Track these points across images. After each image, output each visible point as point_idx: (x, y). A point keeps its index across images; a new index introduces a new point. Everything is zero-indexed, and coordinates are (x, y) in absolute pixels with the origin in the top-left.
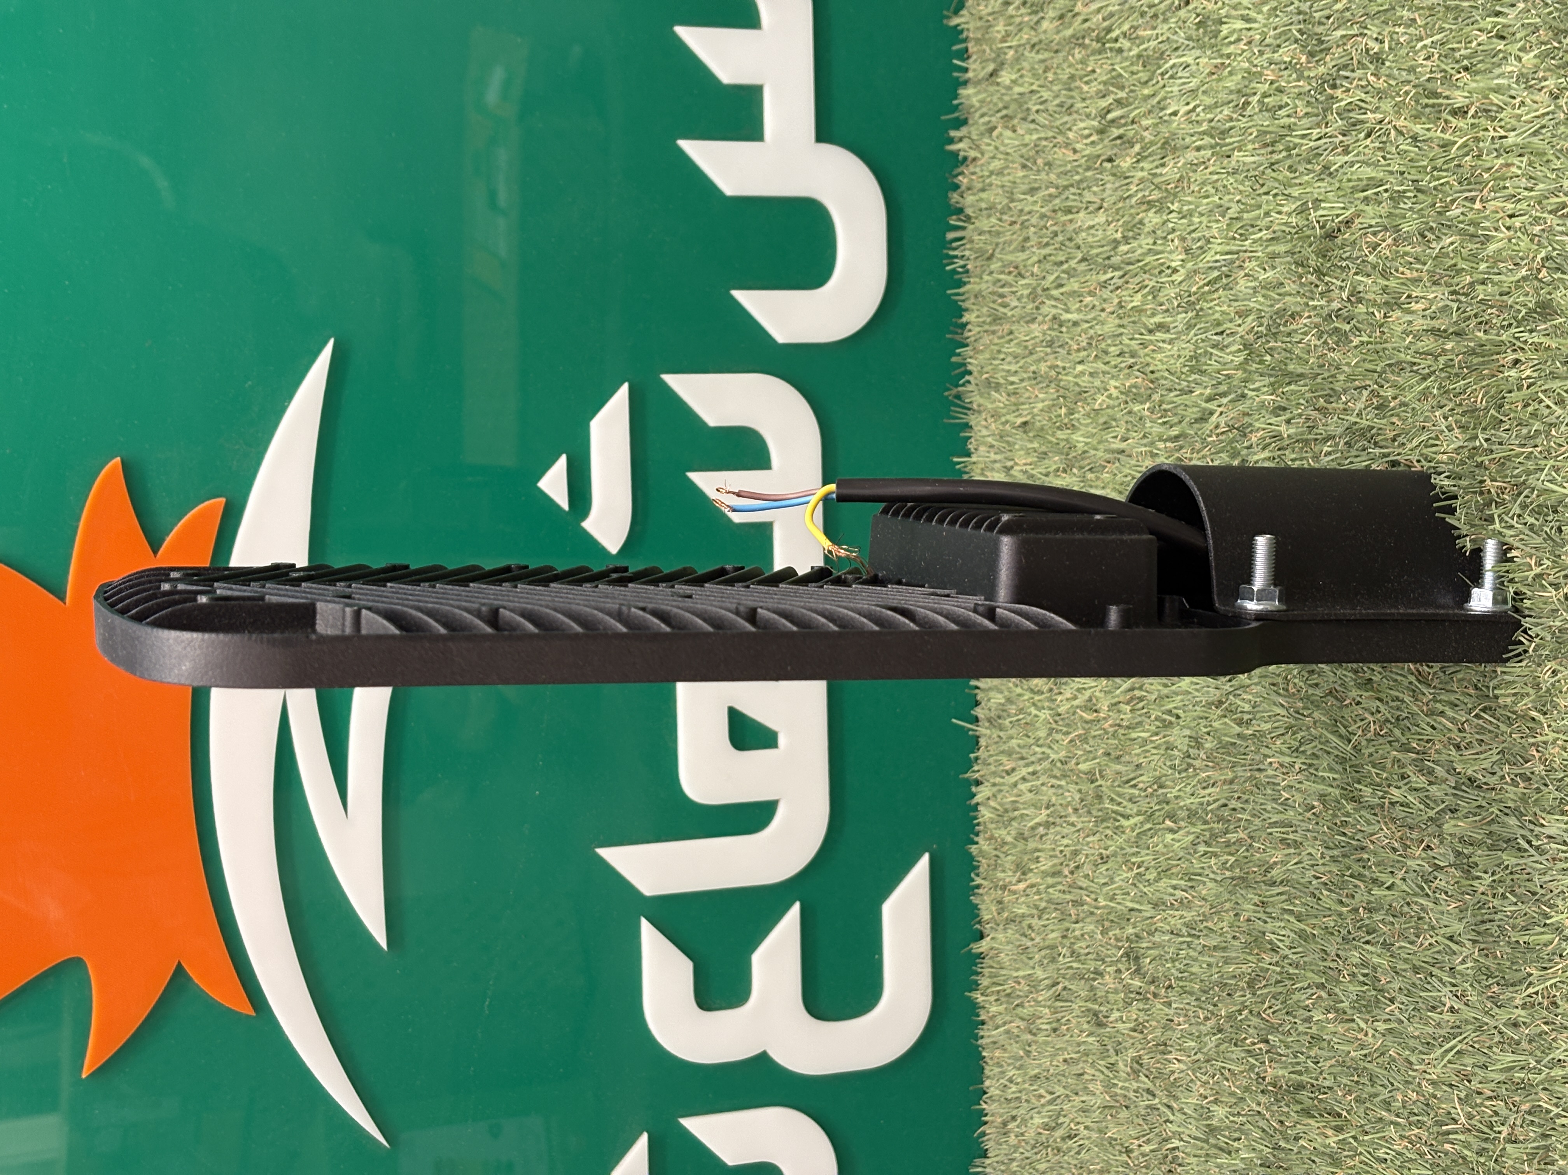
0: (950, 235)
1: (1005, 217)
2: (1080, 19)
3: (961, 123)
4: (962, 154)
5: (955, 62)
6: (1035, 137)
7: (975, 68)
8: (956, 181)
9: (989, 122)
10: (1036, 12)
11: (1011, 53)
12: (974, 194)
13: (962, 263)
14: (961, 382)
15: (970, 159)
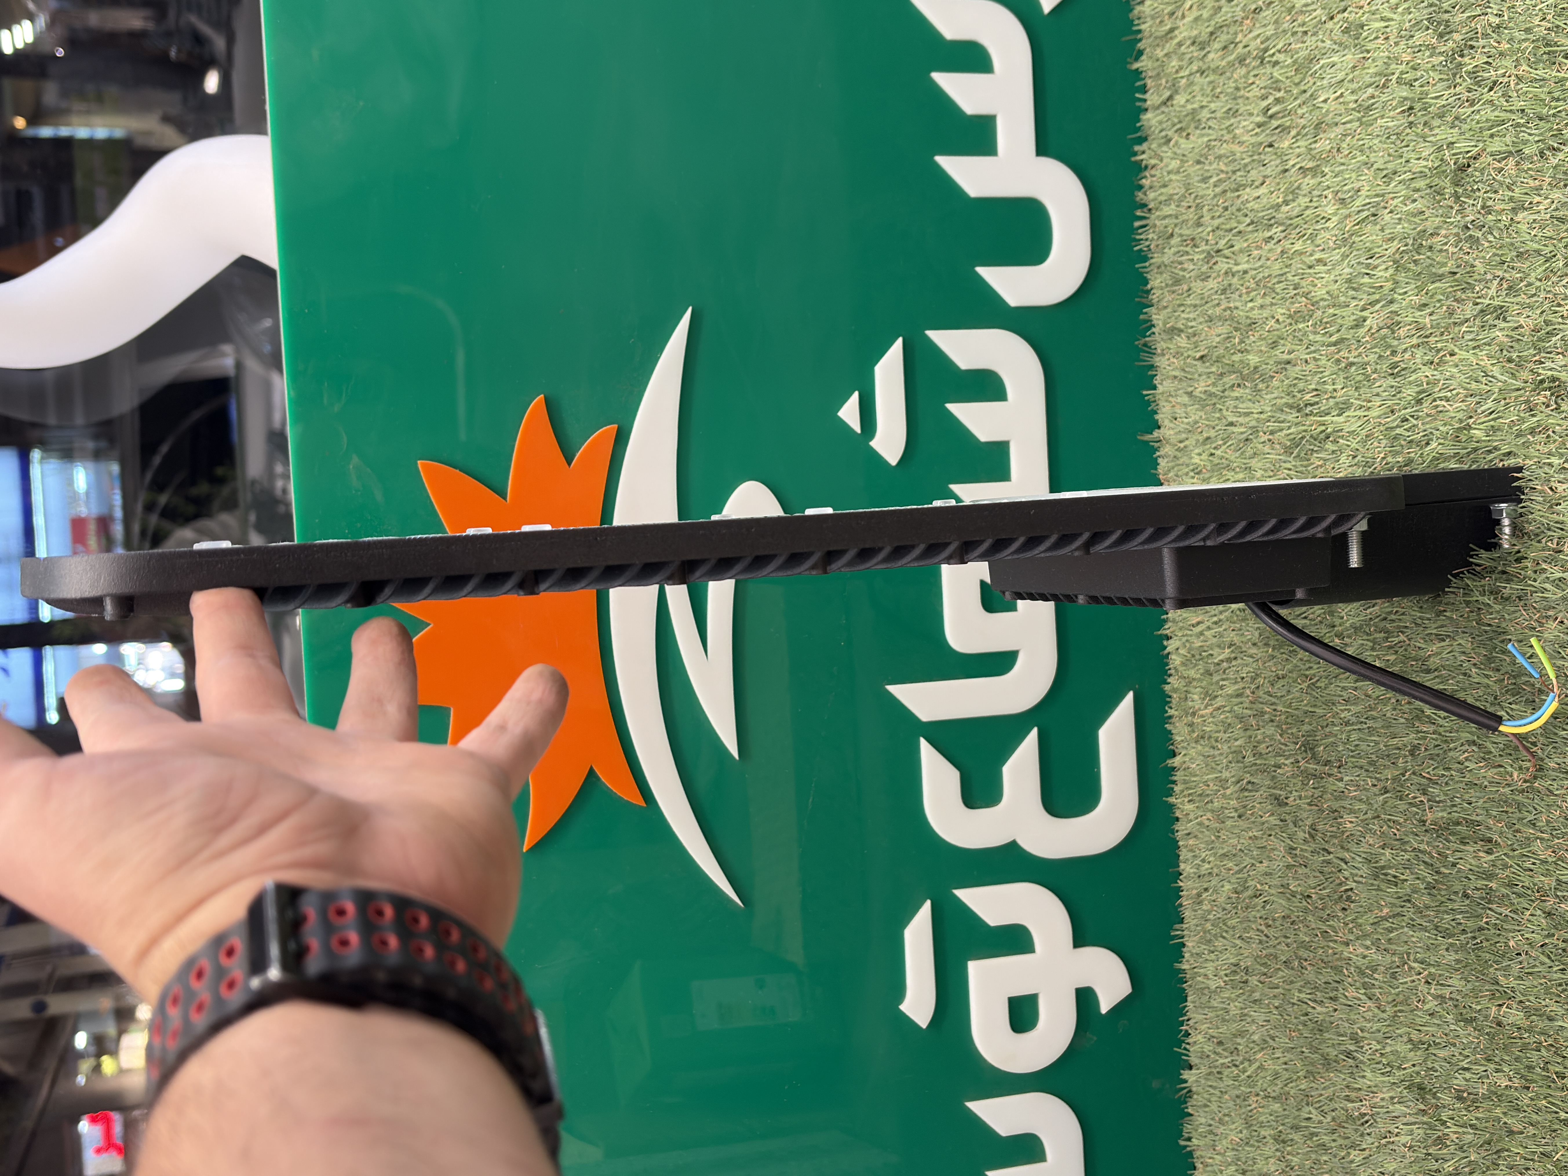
0: (1137, 224)
1: (1183, 204)
2: (1241, 45)
3: (1143, 140)
4: (1144, 163)
5: (1137, 95)
6: (1206, 139)
7: (1152, 98)
8: (1141, 182)
9: (1167, 135)
10: (1203, 49)
11: (1184, 81)
12: (1155, 191)
13: (1147, 243)
14: (1148, 334)
15: (1150, 167)
